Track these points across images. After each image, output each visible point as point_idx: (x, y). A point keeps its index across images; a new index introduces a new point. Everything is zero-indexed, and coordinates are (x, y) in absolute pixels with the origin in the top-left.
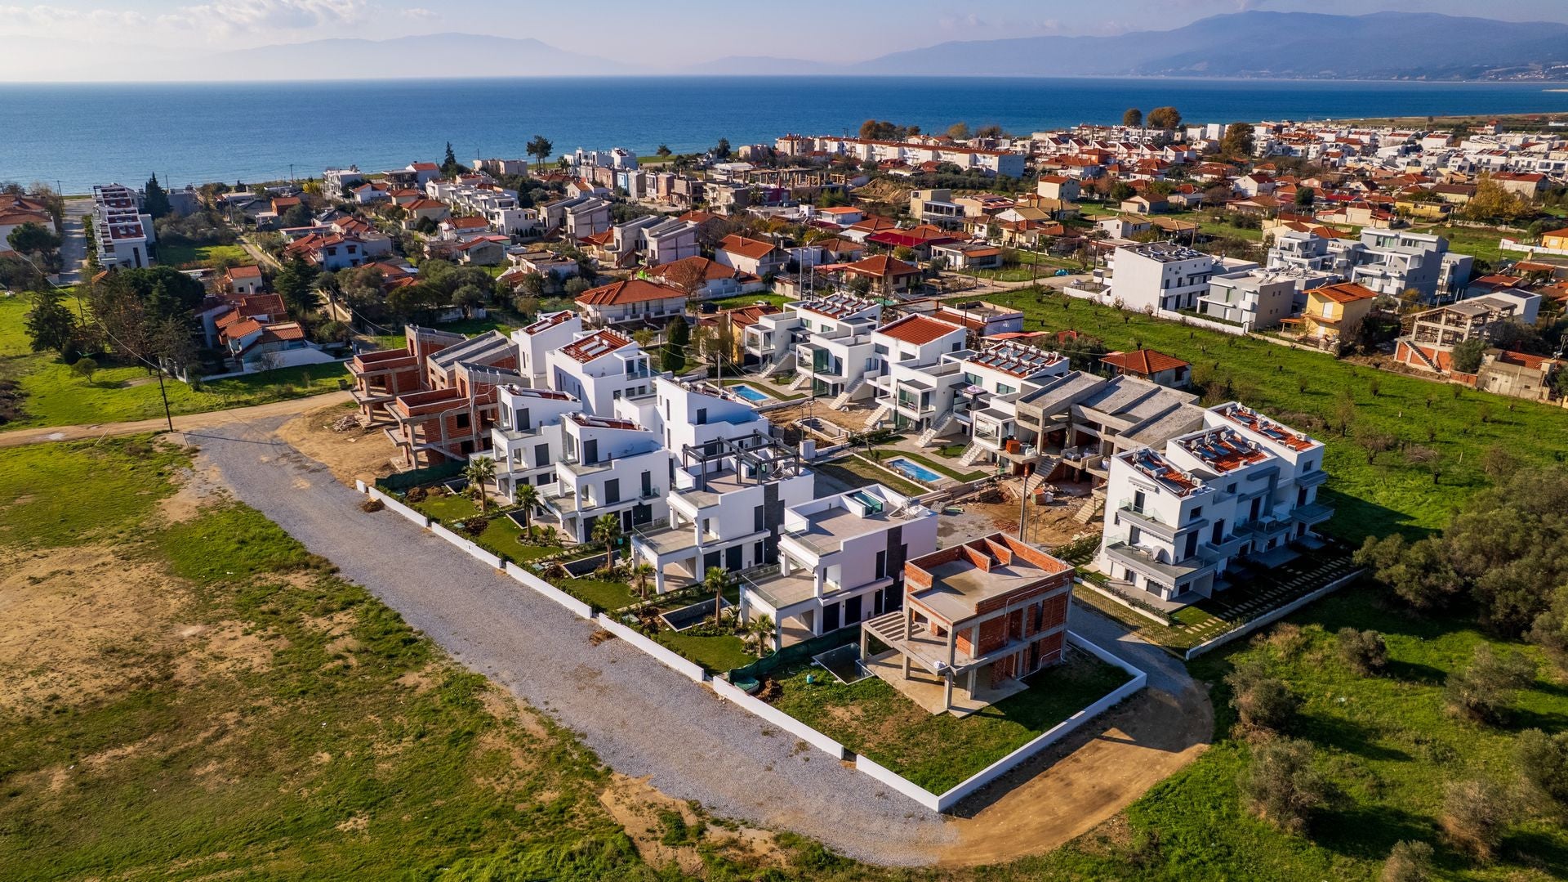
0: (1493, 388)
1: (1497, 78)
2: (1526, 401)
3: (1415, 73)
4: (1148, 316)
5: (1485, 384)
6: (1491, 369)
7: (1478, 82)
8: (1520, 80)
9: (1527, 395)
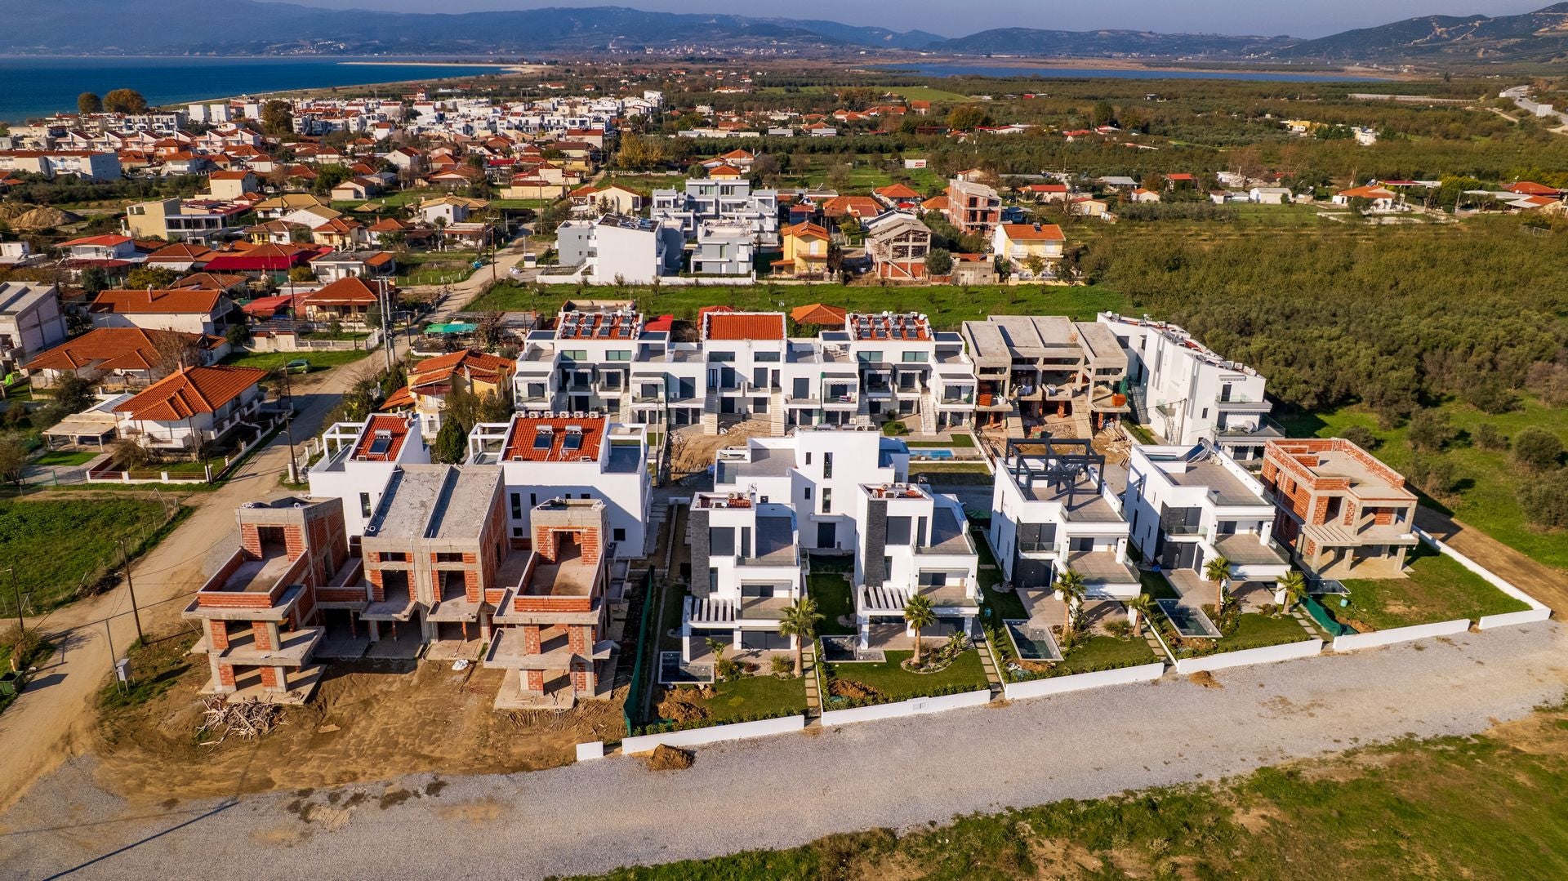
0: (963, 280)
1: (279, 54)
2: (985, 286)
3: (205, 49)
4: (656, 287)
5: (957, 280)
6: (959, 268)
7: (264, 56)
8: (297, 55)
9: (986, 282)
